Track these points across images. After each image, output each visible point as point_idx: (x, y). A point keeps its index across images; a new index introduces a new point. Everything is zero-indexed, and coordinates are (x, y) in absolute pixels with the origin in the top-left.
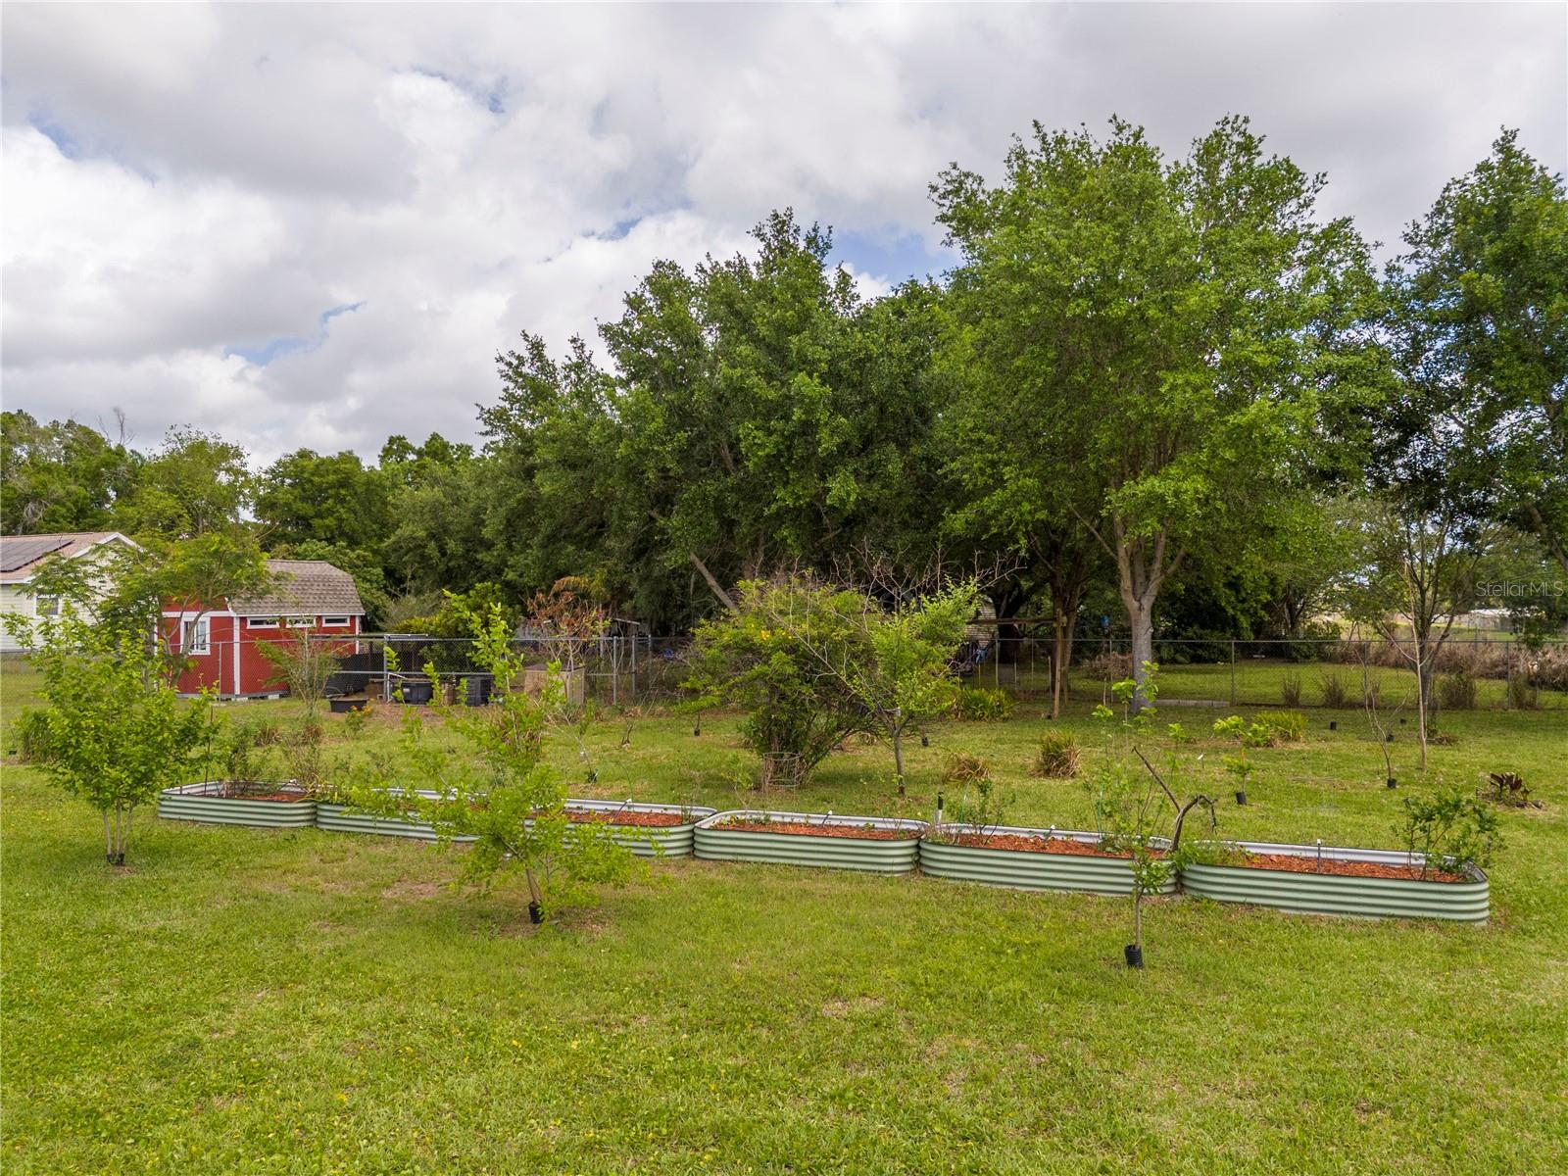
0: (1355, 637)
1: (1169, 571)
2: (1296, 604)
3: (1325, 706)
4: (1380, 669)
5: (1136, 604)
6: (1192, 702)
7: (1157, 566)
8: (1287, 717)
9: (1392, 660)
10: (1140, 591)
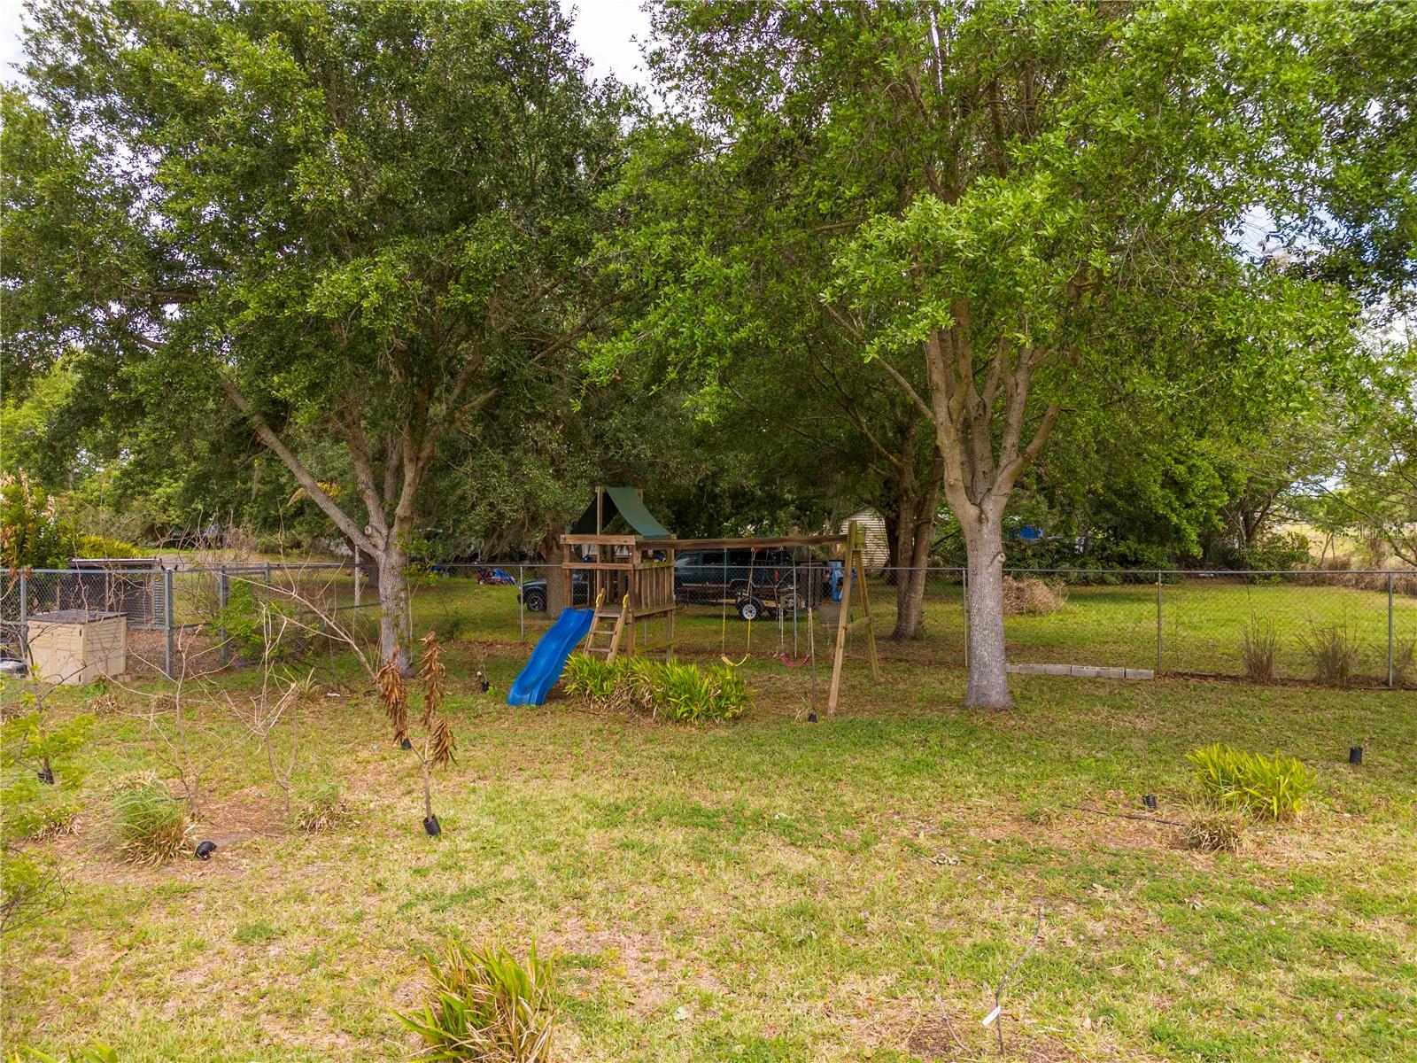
0: (1329, 555)
1: (1030, 449)
2: (1253, 512)
3: (1316, 682)
4: (1364, 595)
5: (973, 511)
6: (1090, 670)
7: (1011, 440)
8: (1266, 766)
9: (1380, 580)
10: (982, 486)
